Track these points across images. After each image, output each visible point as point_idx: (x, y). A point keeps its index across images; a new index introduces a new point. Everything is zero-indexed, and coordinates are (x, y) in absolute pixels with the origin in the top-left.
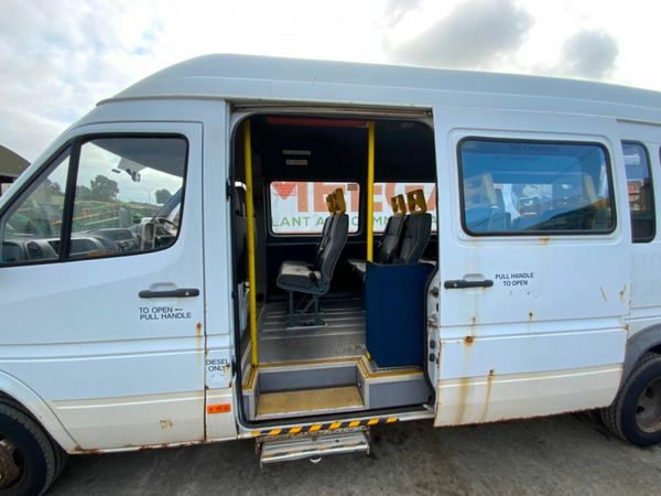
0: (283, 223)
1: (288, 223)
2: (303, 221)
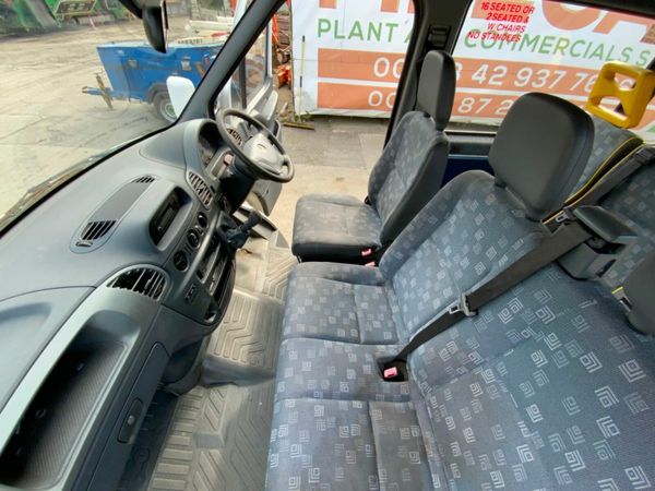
0: (352, 34)
1: (360, 35)
2: (385, 31)
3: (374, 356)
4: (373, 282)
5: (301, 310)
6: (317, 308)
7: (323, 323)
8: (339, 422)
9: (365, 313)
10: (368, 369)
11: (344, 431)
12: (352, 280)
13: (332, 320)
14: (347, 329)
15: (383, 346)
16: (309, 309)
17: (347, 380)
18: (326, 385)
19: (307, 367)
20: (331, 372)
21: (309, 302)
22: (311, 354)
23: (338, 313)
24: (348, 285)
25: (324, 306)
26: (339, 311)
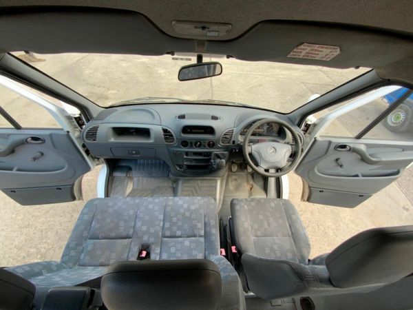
3: (153, 244)
4: (207, 252)
5: (180, 202)
6: (182, 211)
7: (173, 214)
8: (125, 221)
9: (182, 243)
10: (145, 239)
11: (122, 223)
12: (207, 236)
13: (175, 220)
14: (170, 229)
15: (159, 251)
16: (182, 206)
17: (142, 226)
18: (141, 215)
19: (151, 206)
20: (147, 218)
21: (185, 206)
22: (157, 208)
23: (180, 224)
24: (202, 233)
25: (183, 215)
26: (181, 224)
